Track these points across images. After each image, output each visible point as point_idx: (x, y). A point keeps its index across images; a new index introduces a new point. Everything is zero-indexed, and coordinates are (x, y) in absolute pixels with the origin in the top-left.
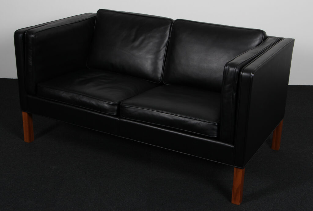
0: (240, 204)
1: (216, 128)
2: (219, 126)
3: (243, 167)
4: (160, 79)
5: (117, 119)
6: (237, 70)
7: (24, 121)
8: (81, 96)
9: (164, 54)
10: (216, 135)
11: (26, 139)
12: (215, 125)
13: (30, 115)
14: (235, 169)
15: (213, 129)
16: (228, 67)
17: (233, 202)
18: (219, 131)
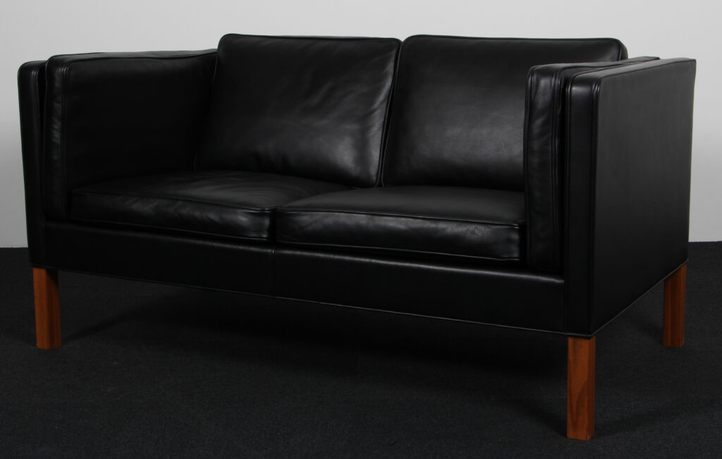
0: (589, 438)
1: (515, 236)
2: (522, 231)
3: (590, 333)
4: (375, 178)
5: (269, 251)
6: (558, 82)
7: (36, 294)
8: (180, 203)
9: (383, 120)
10: (516, 255)
11: (42, 342)
12: (512, 229)
13: (52, 276)
14: (570, 341)
15: (510, 241)
16: (535, 77)
17: (570, 434)
18: (523, 244)
